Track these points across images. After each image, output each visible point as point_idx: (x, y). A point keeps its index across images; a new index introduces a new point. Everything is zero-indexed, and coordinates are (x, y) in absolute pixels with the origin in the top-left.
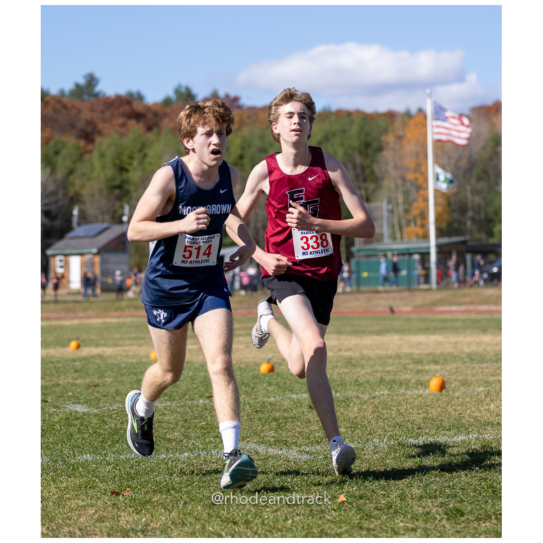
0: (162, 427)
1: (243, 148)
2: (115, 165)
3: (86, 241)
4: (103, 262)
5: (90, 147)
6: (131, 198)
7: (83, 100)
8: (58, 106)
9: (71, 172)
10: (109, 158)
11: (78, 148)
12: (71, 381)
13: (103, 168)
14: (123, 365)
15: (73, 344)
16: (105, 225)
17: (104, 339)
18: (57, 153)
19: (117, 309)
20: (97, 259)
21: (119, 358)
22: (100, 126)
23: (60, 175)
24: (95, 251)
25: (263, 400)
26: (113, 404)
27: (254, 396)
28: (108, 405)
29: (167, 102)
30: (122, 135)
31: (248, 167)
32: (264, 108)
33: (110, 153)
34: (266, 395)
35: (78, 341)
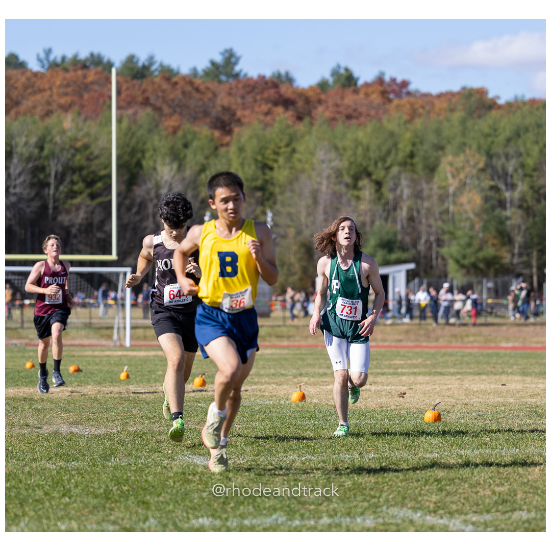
1: (414, 144)
2: (256, 161)
5: (227, 139)
6: (275, 203)
7: (220, 82)
8: (188, 88)
9: (203, 169)
10: (249, 152)
11: (212, 140)
13: (242, 164)
14: (257, 408)
15: (198, 380)
18: (186, 146)
22: (239, 113)
23: (188, 173)
25: (424, 456)
26: (239, 456)
27: (413, 452)
28: (234, 457)
29: (323, 86)
30: (267, 125)
31: (419, 167)
32: (440, 96)
33: (251, 147)
34: (428, 450)
35: (204, 377)
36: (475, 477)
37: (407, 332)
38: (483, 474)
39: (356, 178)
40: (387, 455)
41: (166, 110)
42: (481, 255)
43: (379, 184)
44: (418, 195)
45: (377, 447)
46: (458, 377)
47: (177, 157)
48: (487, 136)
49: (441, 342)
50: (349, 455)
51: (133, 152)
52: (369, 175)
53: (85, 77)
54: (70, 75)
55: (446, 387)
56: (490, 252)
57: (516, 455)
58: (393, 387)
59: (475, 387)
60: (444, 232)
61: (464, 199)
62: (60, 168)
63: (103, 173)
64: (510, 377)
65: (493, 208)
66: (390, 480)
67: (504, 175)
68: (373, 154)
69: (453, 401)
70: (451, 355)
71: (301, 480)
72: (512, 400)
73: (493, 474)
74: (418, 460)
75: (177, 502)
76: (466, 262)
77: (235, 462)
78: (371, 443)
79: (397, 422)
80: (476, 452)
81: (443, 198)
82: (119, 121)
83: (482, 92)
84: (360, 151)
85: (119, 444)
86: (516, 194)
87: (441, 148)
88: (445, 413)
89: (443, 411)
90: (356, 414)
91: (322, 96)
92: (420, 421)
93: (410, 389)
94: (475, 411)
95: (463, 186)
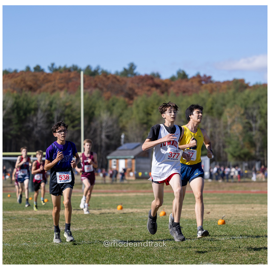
0: (163, 253)
1: (213, 104)
2: (144, 112)
3: (128, 152)
4: (137, 163)
5: (131, 102)
7: (128, 77)
8: (114, 80)
9: (121, 115)
10: (141, 108)
11: (125, 102)
12: (117, 227)
13: (138, 113)
14: (145, 219)
15: (119, 207)
16: (138, 143)
17: (136, 204)
18: (113, 105)
19: (144, 188)
20: (134, 162)
21: (143, 215)
22: (136, 90)
23: (114, 116)
24: (132, 157)
25: (218, 239)
27: (213, 237)
29: (173, 79)
30: (148, 96)
31: (215, 114)
32: (224, 83)
33: (142, 105)
34: (220, 237)
35: (122, 205)
37: (210, 185)
41: (105, 89)
42: (242, 151)
44: (214, 126)
46: (233, 205)
47: (109, 110)
48: (245, 100)
49: (225, 190)
51: (91, 108)
53: (69, 75)
54: (64, 74)
55: (227, 209)
56: (246, 150)
59: (240, 209)
60: (226, 142)
61: (234, 127)
62: (59, 115)
63: (78, 117)
64: (255, 205)
65: (247, 131)
67: (252, 117)
69: (231, 215)
70: (229, 195)
71: (165, 250)
72: (256, 215)
75: (111, 260)
76: (236, 155)
78: (195, 234)
79: (206, 225)
81: (225, 127)
82: (85, 94)
83: (242, 81)
85: (85, 235)
86: (258, 125)
87: (224, 105)
88: (227, 221)
89: (226, 220)
90: (188, 221)
91: (173, 83)
92: (216, 224)
93: (212, 210)
94: (240, 220)
95: (234, 122)
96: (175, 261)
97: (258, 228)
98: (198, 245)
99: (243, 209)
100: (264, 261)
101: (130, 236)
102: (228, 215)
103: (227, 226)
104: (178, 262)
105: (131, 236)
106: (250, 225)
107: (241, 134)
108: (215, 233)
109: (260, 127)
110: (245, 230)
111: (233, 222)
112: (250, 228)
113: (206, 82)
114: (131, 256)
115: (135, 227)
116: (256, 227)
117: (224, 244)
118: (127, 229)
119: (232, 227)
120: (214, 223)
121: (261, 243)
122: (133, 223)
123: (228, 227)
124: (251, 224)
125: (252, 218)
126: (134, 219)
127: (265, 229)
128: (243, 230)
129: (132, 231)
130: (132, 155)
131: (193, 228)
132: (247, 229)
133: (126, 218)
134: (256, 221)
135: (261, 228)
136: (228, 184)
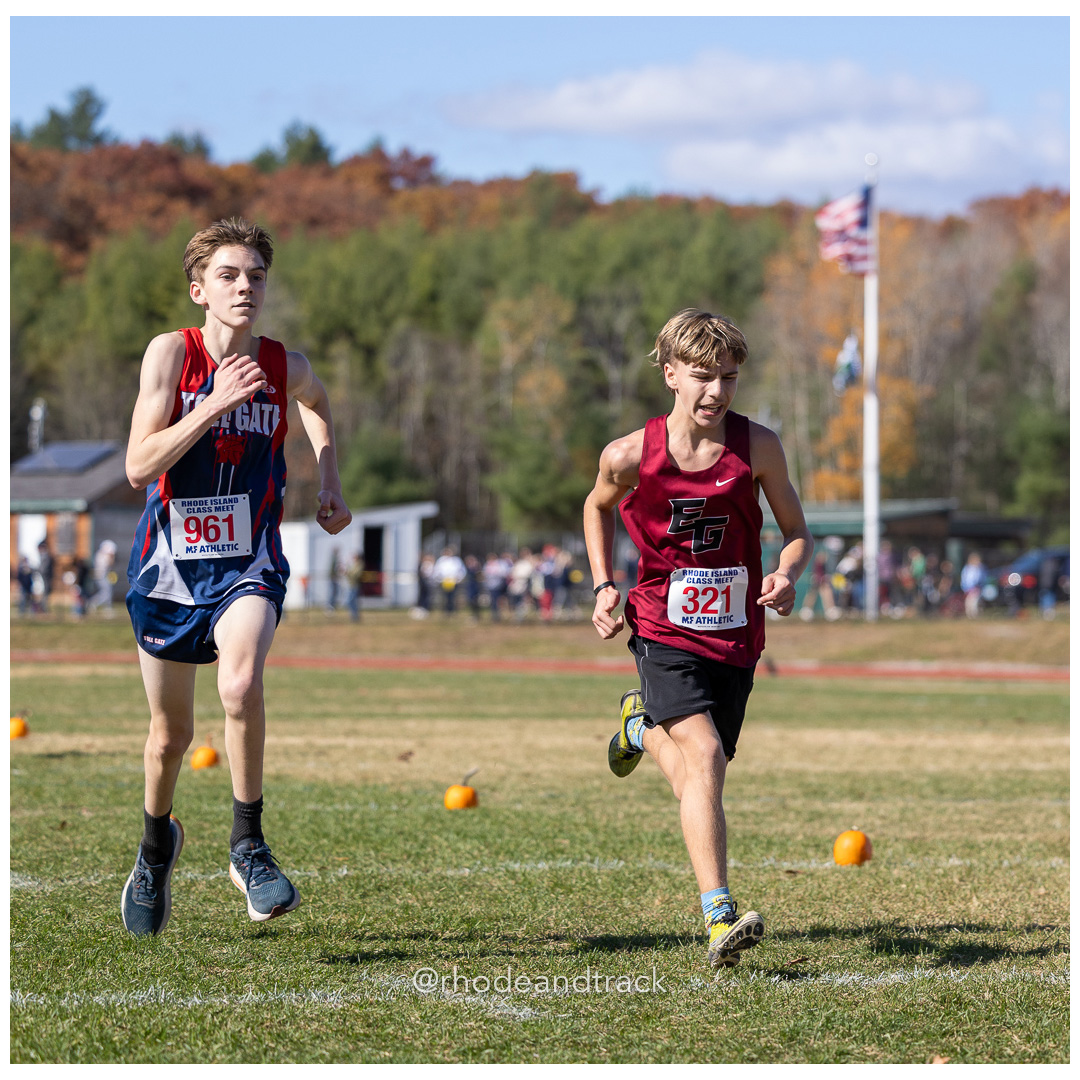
1: (437, 276)
2: (134, 305)
3: (61, 483)
4: (96, 532)
5: (78, 261)
7: (65, 150)
9: (30, 318)
10: (121, 287)
11: (49, 262)
13: (108, 310)
14: (126, 780)
16: (108, 445)
17: (87, 715)
20: (85, 526)
21: (119, 763)
22: (103, 211)
24: (79, 504)
25: (443, 873)
26: (90, 872)
27: (423, 864)
28: (79, 873)
29: (264, 162)
30: (154, 236)
31: (448, 321)
32: (491, 185)
33: (125, 277)
34: (451, 862)
35: (26, 719)
36: (539, 914)
37: (420, 636)
38: (554, 909)
39: (326, 339)
40: (372, 872)
42: (562, 489)
43: (370, 352)
44: (442, 374)
45: (355, 857)
46: (515, 721)
48: (576, 262)
49: (486, 656)
50: (299, 871)
52: (350, 333)
55: (488, 742)
56: (578, 483)
57: (618, 872)
58: (389, 742)
59: (545, 742)
60: (492, 446)
61: (530, 382)
65: (587, 400)
66: (376, 919)
67: (609, 341)
68: (360, 294)
69: (502, 768)
73: (573, 909)
74: (431, 882)
76: (537, 502)
77: (80, 883)
78: (342, 848)
80: (543, 866)
81: (490, 381)
83: (568, 180)
84: (335, 288)
86: (632, 373)
87: (486, 284)
88: (487, 791)
89: (484, 787)
90: (317, 791)
91: (265, 181)
92: (436, 806)
93: (422, 745)
94: (544, 789)
95: (528, 358)
96: (250, 966)
97: (618, 824)
98: (352, 897)
99: (560, 741)
100: (638, 969)
101: (57, 857)
102: (490, 765)
103: (486, 814)
104: (263, 969)
105: (59, 855)
106: (587, 811)
107: (558, 413)
108: (432, 847)
109: (642, 383)
110: (562, 835)
111: (513, 796)
112: (586, 825)
113: (413, 181)
114: (54, 944)
115: (80, 814)
116: (608, 821)
117: (467, 895)
118: (43, 825)
119: (508, 822)
120: (430, 802)
121: (631, 893)
122: (70, 798)
123: (488, 822)
124: (591, 806)
125: (597, 783)
126: (76, 779)
127: (651, 831)
128: (553, 831)
129: (66, 834)
130: (76, 498)
131: (337, 822)
132: (573, 827)
133: (43, 776)
134: (612, 796)
135: (633, 826)
136: (498, 633)
